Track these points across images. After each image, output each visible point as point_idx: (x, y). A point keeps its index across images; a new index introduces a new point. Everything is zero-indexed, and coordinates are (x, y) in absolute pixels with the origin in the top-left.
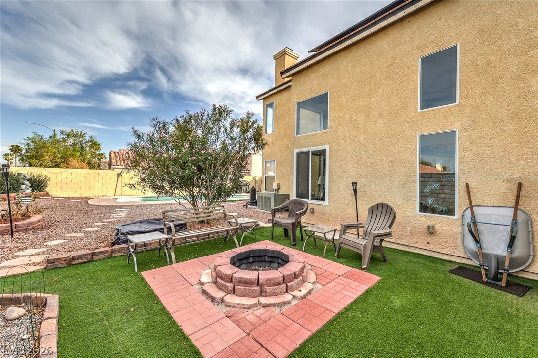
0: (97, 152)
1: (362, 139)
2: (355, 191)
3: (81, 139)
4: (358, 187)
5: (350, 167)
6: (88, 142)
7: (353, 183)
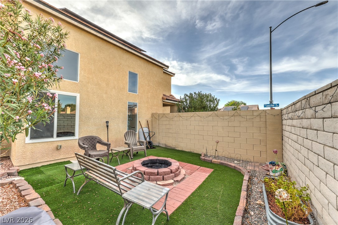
1: (104, 97)
2: (107, 126)
4: (109, 124)
5: (96, 112)
7: (106, 122)
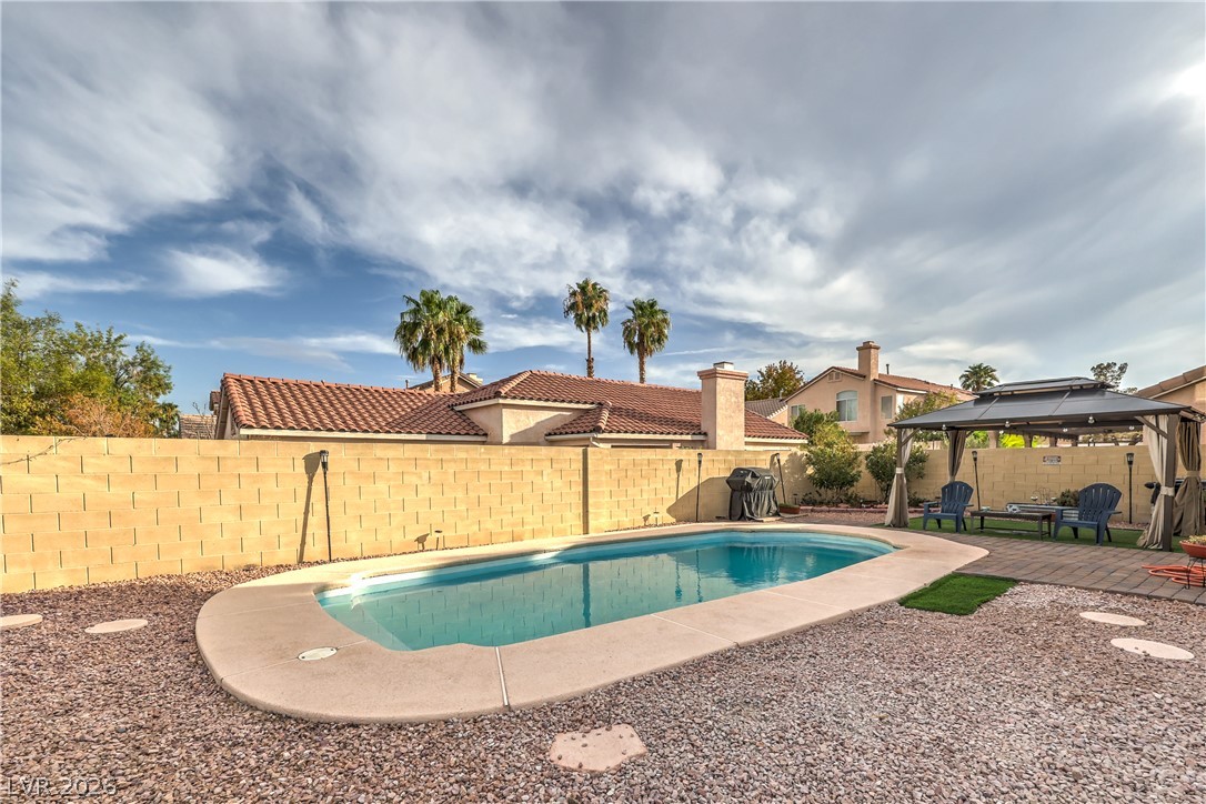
0: (161, 400)
3: (110, 356)
6: (133, 364)
